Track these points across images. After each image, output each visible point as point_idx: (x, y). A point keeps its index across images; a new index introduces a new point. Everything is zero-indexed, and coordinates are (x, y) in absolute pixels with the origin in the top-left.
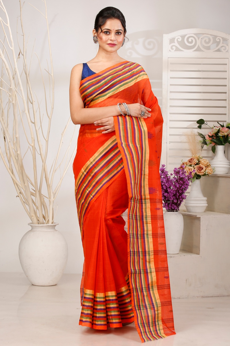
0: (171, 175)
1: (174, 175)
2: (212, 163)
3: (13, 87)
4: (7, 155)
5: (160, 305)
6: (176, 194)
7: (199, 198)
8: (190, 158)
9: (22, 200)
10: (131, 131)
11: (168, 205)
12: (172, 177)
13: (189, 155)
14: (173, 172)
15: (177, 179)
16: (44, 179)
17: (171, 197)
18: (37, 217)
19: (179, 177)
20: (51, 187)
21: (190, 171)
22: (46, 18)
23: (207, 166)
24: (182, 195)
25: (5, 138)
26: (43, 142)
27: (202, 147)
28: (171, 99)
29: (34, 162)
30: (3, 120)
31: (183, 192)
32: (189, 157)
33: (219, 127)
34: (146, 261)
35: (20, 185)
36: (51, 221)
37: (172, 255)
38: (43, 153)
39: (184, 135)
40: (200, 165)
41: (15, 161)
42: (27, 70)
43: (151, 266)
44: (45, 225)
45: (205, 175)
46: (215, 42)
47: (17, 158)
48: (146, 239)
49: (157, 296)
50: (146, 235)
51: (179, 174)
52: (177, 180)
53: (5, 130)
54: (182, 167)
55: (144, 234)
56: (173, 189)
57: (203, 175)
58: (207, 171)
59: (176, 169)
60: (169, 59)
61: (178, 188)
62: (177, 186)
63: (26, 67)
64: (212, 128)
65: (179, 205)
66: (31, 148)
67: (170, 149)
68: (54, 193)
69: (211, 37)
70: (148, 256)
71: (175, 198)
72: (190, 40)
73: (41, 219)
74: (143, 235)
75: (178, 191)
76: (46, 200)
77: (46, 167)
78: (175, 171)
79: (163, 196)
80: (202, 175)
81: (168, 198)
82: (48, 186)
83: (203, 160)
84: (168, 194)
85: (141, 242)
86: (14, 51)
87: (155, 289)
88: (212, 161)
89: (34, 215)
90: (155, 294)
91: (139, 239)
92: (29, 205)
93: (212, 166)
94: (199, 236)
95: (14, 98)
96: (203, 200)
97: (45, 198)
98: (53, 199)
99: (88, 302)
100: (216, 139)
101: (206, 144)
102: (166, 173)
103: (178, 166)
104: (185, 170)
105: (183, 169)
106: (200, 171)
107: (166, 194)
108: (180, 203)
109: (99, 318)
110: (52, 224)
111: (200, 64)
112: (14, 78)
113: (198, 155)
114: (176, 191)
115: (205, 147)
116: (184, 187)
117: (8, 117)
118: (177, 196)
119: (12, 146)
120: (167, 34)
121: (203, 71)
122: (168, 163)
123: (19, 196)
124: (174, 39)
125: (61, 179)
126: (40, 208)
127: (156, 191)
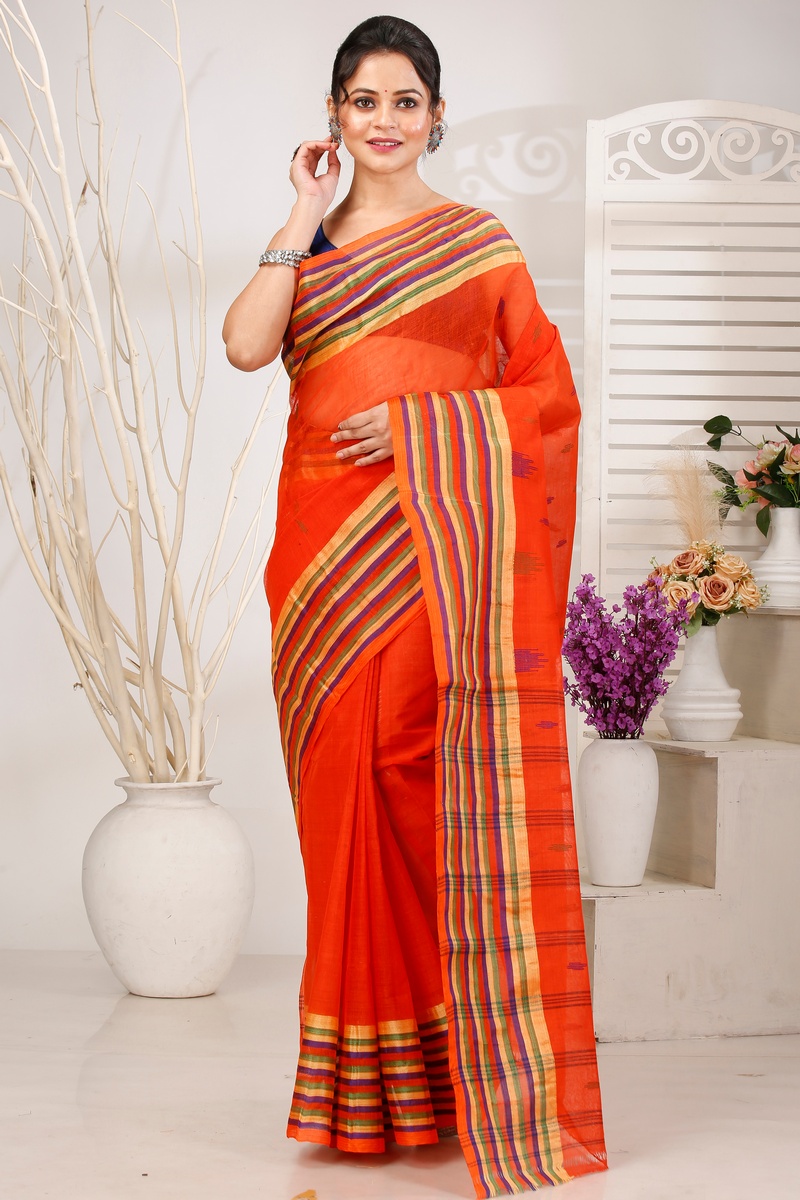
0: (616, 609)
1: (624, 611)
2: (757, 569)
3: (62, 304)
4: (40, 542)
5: (553, 1065)
6: (632, 675)
7: (714, 690)
8: (680, 553)
9: (92, 699)
10: (450, 451)
11: (605, 716)
12: (619, 616)
13: (676, 541)
14: (621, 602)
15: (636, 626)
16: (171, 624)
17: (614, 688)
18: (146, 758)
19: (644, 616)
20: (195, 654)
21: (681, 597)
22: (179, 63)
23: (741, 581)
24: (655, 680)
25: (33, 483)
26: (166, 497)
27: (724, 514)
28: (613, 347)
29: (134, 565)
30: (27, 419)
31: (656, 672)
32: (676, 548)
33: (783, 445)
34: (504, 909)
35: (88, 646)
36: (194, 771)
37: (616, 892)
38: (168, 533)
39: (662, 472)
40: (716, 575)
41: (70, 563)
42: (110, 246)
43: (523, 928)
44: (175, 785)
45: (732, 610)
46: (767, 145)
47: (76, 552)
48: (504, 832)
49: (542, 1031)
50: (504, 817)
51: (643, 608)
52: (635, 630)
53: (35, 453)
54: (651, 583)
55: (496, 814)
56: (621, 660)
57: (726, 612)
58: (739, 597)
59: (630, 588)
60: (607, 205)
61: (638, 657)
62: (637, 650)
63: (109, 234)
64: (759, 448)
65: (641, 715)
66: (126, 515)
67: (610, 521)
68: (207, 673)
69: (754, 131)
70: (510, 891)
71: (629, 692)
72: (681, 140)
73: (162, 766)
74: (492, 817)
75: (638, 666)
76: (179, 700)
77: (177, 585)
78: (627, 597)
79: (588, 684)
80: (721, 611)
81: (606, 691)
82: (186, 650)
83: (728, 557)
84: (605, 678)
85: (488, 844)
86: (65, 178)
87: (535, 1008)
88: (759, 562)
89: (135, 751)
90: (536, 1026)
91: (479, 832)
92: (117, 716)
93: (756, 579)
94: (711, 822)
95: (66, 342)
96: (725, 699)
97: (174, 691)
98: (203, 696)
99: (318, 1058)
100: (772, 485)
101: (737, 502)
102: (597, 605)
103: (638, 581)
104: (665, 593)
105: (658, 590)
106: (716, 595)
107: (596, 678)
108: (647, 708)
109: (356, 1112)
110: (200, 784)
111: (717, 224)
112: (65, 272)
113: (708, 543)
114: (634, 665)
115: (734, 513)
116: (659, 653)
117: (45, 407)
118: (637, 685)
119: (57, 510)
120: (599, 119)
121: (727, 249)
122: (603, 570)
123: (85, 684)
124: (624, 136)
125: (229, 625)
126: (155, 725)
127: (541, 660)
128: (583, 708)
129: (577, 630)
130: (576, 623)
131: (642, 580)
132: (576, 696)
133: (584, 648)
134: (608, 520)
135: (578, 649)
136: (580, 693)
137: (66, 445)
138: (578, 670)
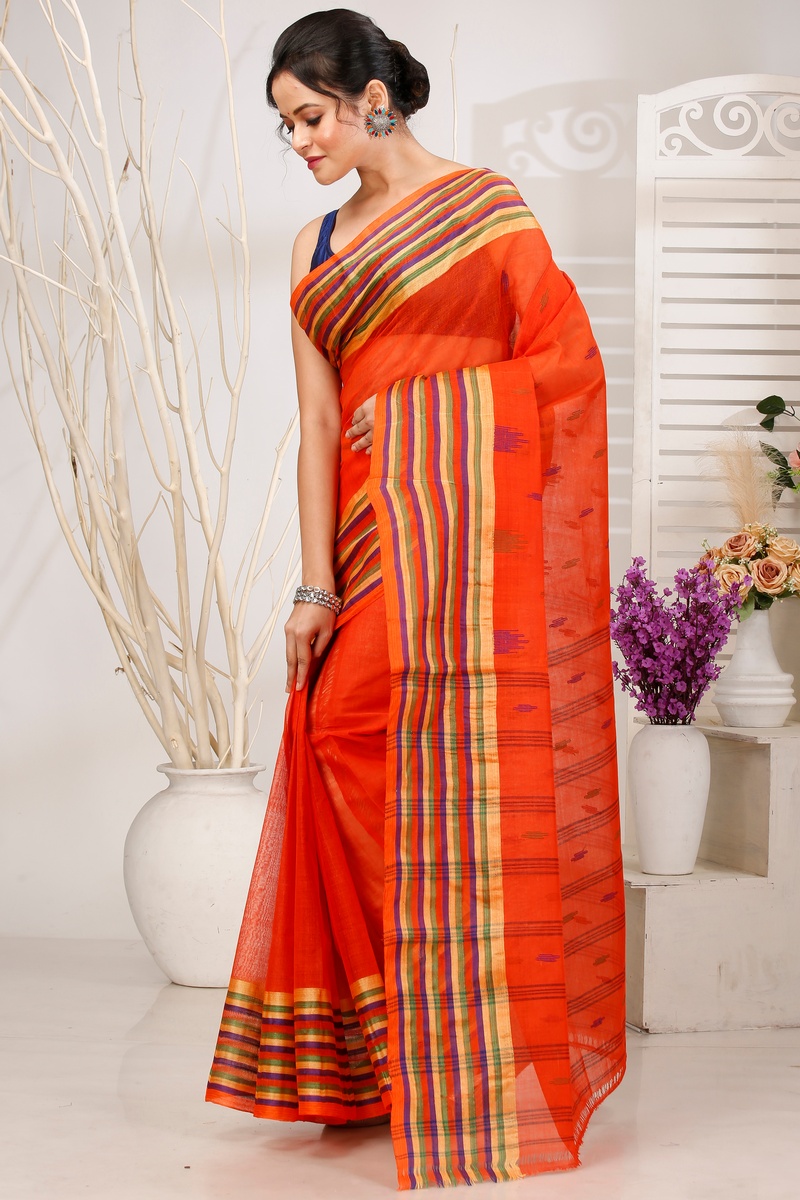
0: (667, 593)
1: (675, 595)
3: (104, 281)
4: (82, 524)
5: (512, 1059)
6: (684, 660)
7: (767, 675)
8: (732, 536)
9: (134, 684)
10: (425, 432)
11: (655, 701)
12: (670, 601)
13: (730, 523)
14: (672, 586)
15: (688, 609)
16: (215, 607)
17: (665, 673)
18: (189, 744)
19: (696, 600)
20: (239, 638)
21: (733, 580)
22: (223, 36)
23: (794, 564)
24: (706, 665)
25: (74, 464)
27: (777, 496)
28: (664, 326)
29: (177, 547)
30: (68, 399)
31: (708, 657)
32: (728, 531)
34: (474, 897)
35: (129, 630)
36: (238, 757)
37: (667, 880)
38: (211, 515)
39: (714, 454)
40: (769, 558)
41: (112, 545)
42: (153, 223)
43: (493, 917)
44: (218, 771)
45: (785, 594)
47: (117, 534)
48: (476, 818)
49: (504, 1024)
50: (478, 803)
51: (695, 591)
52: (686, 614)
53: (76, 433)
54: (703, 566)
55: (470, 799)
56: (672, 644)
57: (779, 596)
58: (792, 581)
59: (682, 572)
60: (658, 181)
61: (690, 641)
62: (689, 634)
63: (151, 211)
65: (692, 701)
66: (168, 497)
67: (662, 503)
68: (250, 657)
70: (481, 879)
71: (680, 677)
72: (733, 115)
73: (206, 751)
74: (465, 803)
75: (689, 651)
76: (222, 685)
77: (220, 568)
78: (679, 580)
79: (638, 669)
80: (774, 595)
81: (656, 676)
82: (230, 634)
83: (781, 540)
84: (656, 663)
85: (460, 830)
86: (107, 153)
87: (500, 999)
89: (178, 736)
90: (498, 1018)
91: (449, 818)
92: (160, 700)
94: (764, 810)
95: (108, 321)
96: (778, 684)
97: (217, 675)
98: (247, 681)
101: (790, 484)
102: (648, 589)
103: (691, 564)
104: (717, 577)
105: (709, 573)
106: (769, 579)
107: (647, 663)
108: (699, 693)
110: (243, 770)
111: (770, 201)
112: (107, 249)
113: (760, 525)
114: (685, 650)
115: (788, 494)
116: (710, 638)
117: (87, 387)
118: (688, 670)
119: (98, 490)
120: (650, 94)
121: (781, 226)
122: (654, 553)
123: (127, 669)
124: (676, 111)
125: (273, 609)
126: (199, 711)
127: (521, 642)
128: (634, 693)
129: (627, 613)
130: (626, 606)
131: (694, 563)
132: (626, 681)
133: (634, 633)
134: (660, 501)
135: (628, 633)
136: (631, 677)
137: (108, 426)
138: (628, 654)
